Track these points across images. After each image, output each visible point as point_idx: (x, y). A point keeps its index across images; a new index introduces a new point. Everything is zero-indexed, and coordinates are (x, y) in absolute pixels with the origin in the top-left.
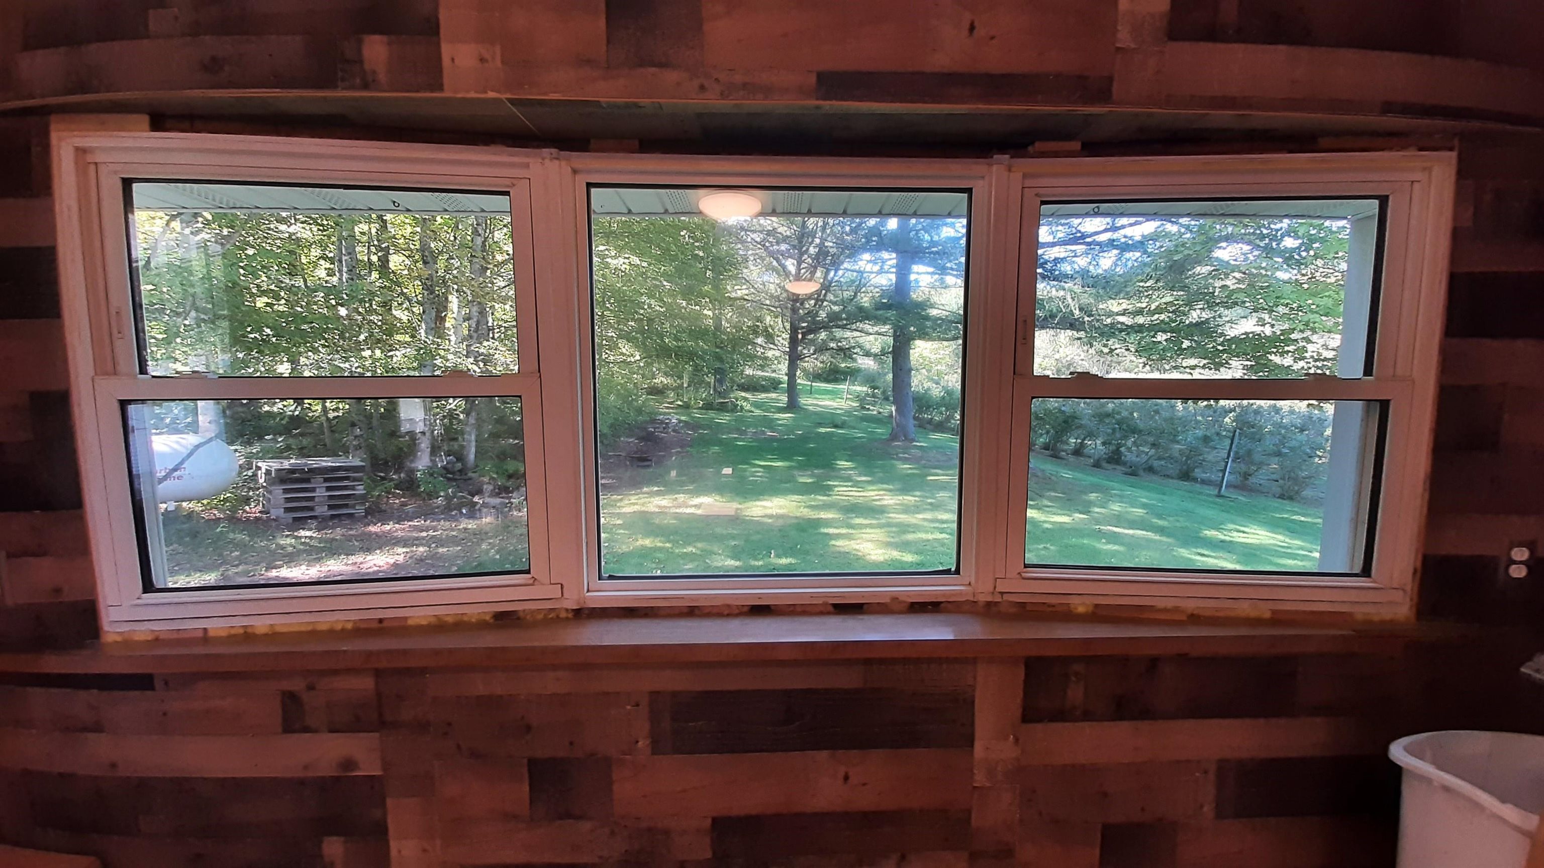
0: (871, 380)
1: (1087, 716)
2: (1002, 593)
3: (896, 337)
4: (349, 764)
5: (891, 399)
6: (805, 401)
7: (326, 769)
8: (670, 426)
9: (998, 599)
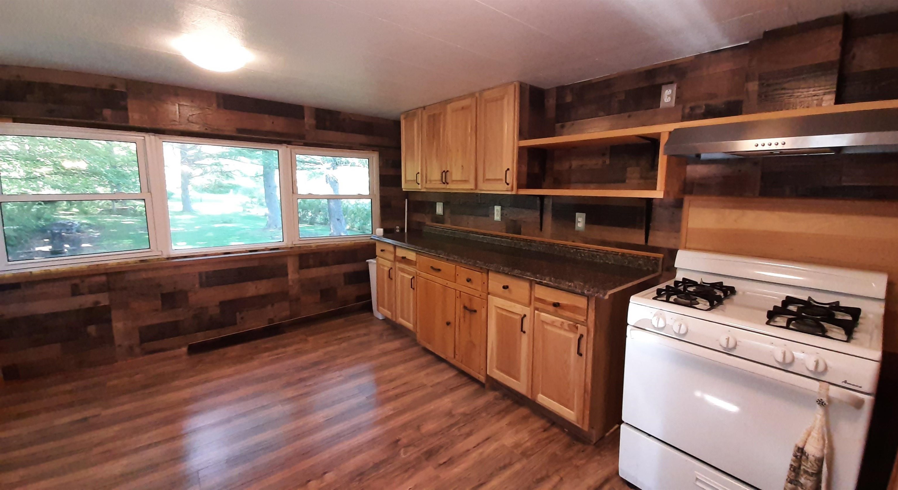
0: (249, 192)
1: (314, 267)
2: (295, 244)
3: (265, 167)
4: (97, 303)
5: (265, 204)
6: (194, 206)
7: (88, 305)
8: (73, 228)
9: (294, 246)
